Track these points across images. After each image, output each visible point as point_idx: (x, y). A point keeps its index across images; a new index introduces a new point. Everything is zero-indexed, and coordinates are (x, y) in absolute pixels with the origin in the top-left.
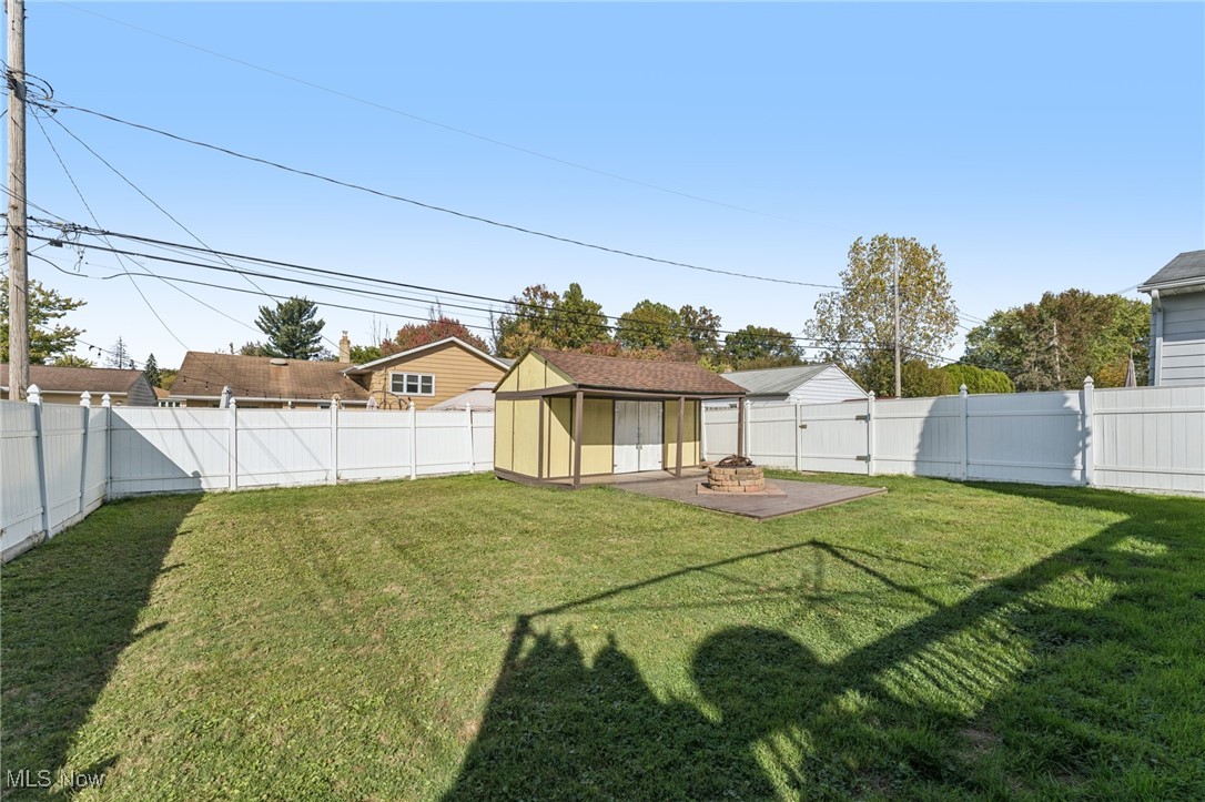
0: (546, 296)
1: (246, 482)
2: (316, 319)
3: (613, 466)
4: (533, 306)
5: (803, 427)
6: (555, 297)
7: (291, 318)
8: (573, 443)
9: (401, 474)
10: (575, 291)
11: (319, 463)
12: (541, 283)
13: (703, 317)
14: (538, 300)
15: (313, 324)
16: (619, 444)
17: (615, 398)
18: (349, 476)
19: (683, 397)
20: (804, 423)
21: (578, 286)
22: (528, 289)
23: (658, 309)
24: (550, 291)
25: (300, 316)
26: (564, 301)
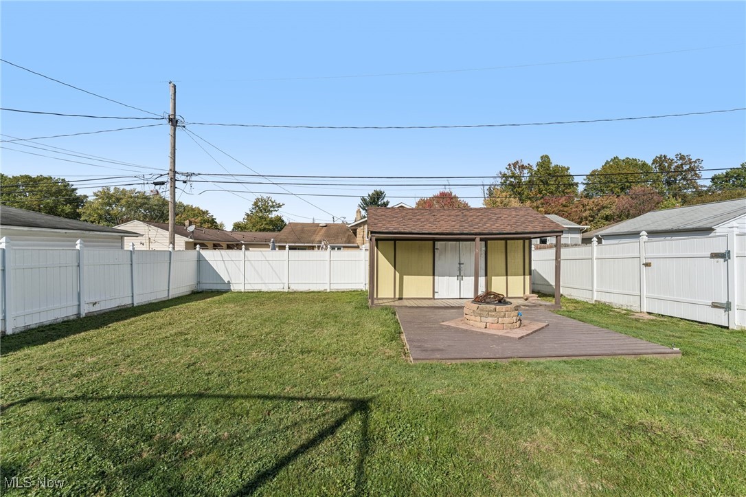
0: (523, 167)
1: (249, 288)
2: (385, 200)
3: (434, 292)
4: (513, 176)
5: (647, 265)
6: (529, 168)
7: (374, 201)
8: (397, 274)
9: (321, 288)
10: (545, 160)
11: (280, 279)
12: (519, 160)
13: (680, 162)
14: (517, 172)
15: (384, 203)
16: (439, 276)
17: (434, 240)
18: (294, 288)
19: (478, 238)
20: (648, 261)
21: (547, 156)
22: (509, 165)
23: (628, 162)
24: (525, 164)
25: (378, 199)
26: (536, 169)
